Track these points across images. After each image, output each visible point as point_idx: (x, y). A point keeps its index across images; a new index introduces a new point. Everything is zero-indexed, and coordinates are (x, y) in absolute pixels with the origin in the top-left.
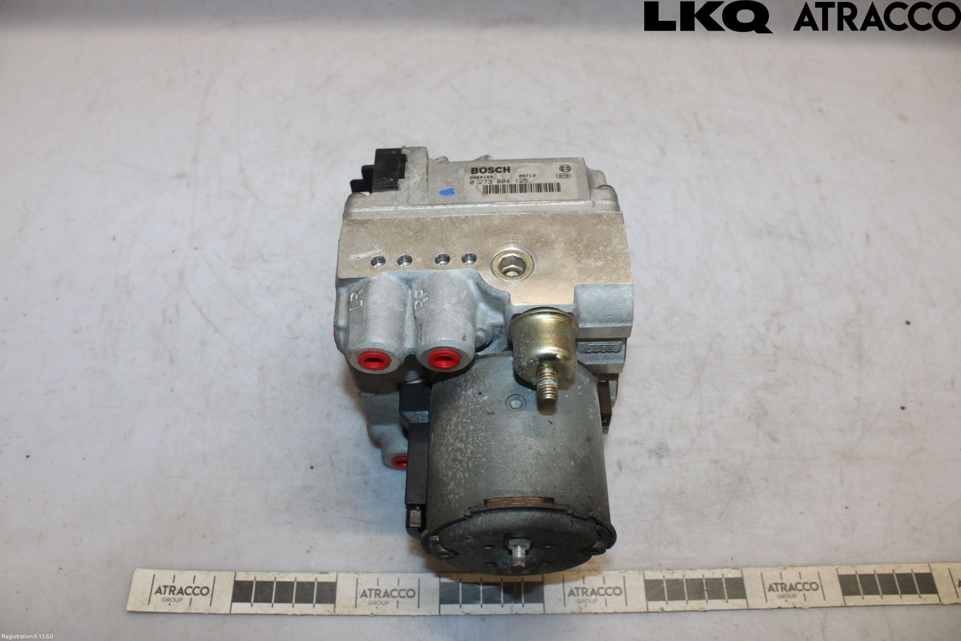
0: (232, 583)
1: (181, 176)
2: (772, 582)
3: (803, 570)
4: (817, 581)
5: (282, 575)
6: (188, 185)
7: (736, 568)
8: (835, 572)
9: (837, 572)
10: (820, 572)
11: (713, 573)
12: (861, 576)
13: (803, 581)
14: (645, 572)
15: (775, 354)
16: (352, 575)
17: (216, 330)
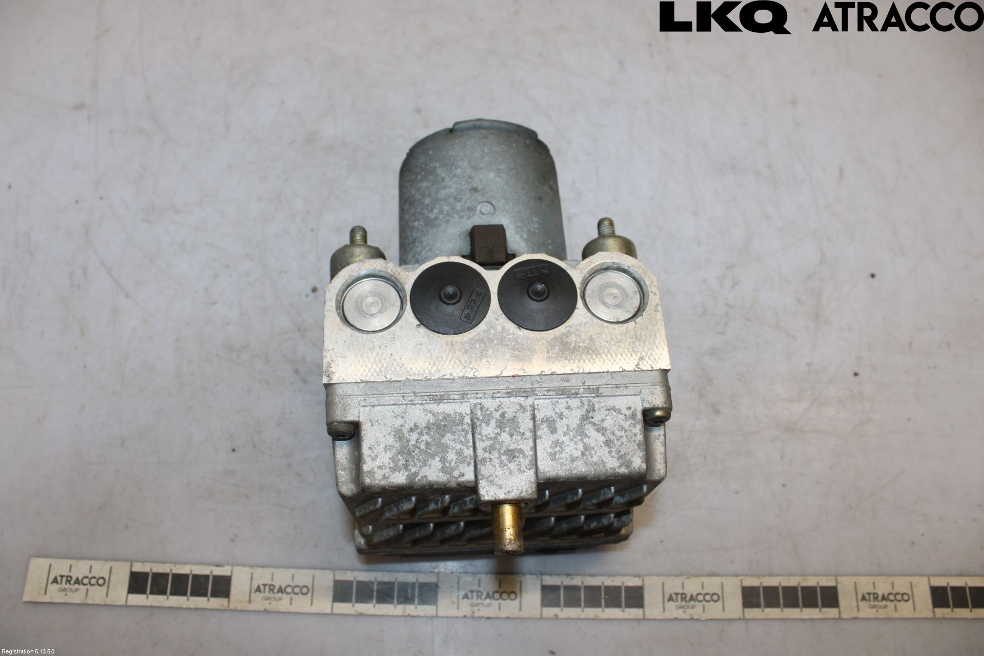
0: (128, 573)
1: (80, 107)
2: (672, 592)
3: (706, 580)
4: (719, 592)
5: (178, 566)
6: (89, 118)
7: (638, 576)
8: (739, 584)
9: (742, 583)
10: (724, 583)
11: (613, 581)
12: (765, 588)
13: (704, 592)
14: (544, 577)
15: (726, 314)
16: (246, 569)
17: (127, 296)
